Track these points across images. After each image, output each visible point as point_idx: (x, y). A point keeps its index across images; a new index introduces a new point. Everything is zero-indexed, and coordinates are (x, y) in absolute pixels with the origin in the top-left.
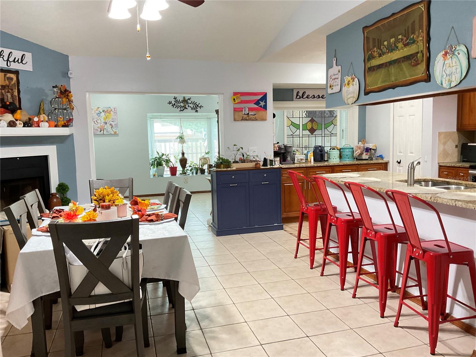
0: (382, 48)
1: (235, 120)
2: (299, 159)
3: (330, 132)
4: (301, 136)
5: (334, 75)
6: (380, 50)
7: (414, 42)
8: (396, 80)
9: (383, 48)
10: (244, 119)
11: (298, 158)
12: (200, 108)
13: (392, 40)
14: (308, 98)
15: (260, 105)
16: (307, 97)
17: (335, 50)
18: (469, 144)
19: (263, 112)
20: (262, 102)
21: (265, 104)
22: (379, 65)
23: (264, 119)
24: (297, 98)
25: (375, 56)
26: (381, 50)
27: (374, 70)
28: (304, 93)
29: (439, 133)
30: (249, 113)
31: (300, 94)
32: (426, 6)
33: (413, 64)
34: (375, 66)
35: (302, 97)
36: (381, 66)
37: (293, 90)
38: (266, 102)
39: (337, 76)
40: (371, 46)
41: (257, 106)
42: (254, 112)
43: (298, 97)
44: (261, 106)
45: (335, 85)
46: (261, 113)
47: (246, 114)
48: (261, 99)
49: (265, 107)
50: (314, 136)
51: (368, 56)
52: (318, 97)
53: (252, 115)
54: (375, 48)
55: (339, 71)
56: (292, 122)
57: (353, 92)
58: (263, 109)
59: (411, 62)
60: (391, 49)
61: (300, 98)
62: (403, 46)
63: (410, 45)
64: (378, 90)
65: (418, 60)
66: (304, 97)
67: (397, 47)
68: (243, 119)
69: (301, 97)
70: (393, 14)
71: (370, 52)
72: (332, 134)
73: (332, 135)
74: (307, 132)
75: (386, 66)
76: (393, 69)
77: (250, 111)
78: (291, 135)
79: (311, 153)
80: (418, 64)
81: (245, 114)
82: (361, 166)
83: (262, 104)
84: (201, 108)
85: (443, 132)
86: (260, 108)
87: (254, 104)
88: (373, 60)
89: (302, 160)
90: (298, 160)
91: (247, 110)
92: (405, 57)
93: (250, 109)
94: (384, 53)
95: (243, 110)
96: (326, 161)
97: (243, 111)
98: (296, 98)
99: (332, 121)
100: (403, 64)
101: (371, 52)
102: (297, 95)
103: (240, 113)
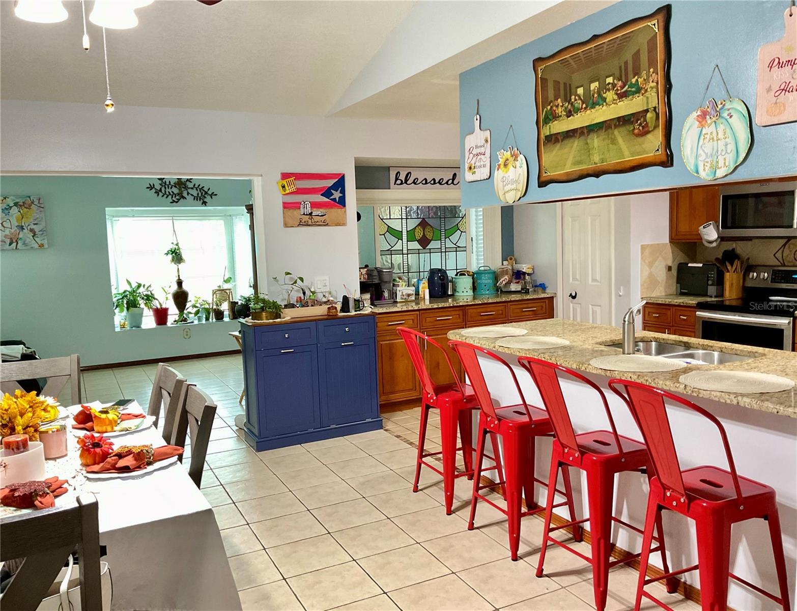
0: (573, 100)
1: (286, 225)
2: (404, 294)
3: (455, 244)
4: (405, 252)
5: (477, 147)
6: (569, 104)
7: (638, 91)
8: (602, 161)
9: (576, 100)
10: (304, 224)
11: (402, 292)
12: (212, 198)
13: (594, 86)
14: (415, 184)
15: (331, 198)
16: (414, 182)
17: (478, 101)
18: (690, 265)
19: (340, 210)
20: (337, 191)
21: (342, 195)
22: (568, 132)
23: (341, 223)
24: (397, 183)
25: (560, 114)
26: (572, 104)
27: (557, 141)
28: (408, 175)
29: (642, 246)
30: (312, 213)
31: (402, 177)
32: (662, 24)
33: (636, 131)
34: (559, 133)
35: (406, 182)
36: (571, 134)
37: (388, 169)
38: (343, 192)
39: (482, 150)
40: (551, 96)
41: (327, 200)
42: (322, 210)
43: (399, 182)
44: (334, 200)
45: (480, 167)
46: (334, 212)
47: (307, 215)
48: (335, 187)
49: (342, 202)
50: (428, 251)
51: (544, 114)
52: (432, 182)
53: (318, 215)
54: (559, 100)
55: (487, 141)
56: (388, 226)
57: (516, 180)
58: (338, 205)
59: (632, 128)
60: (591, 101)
61: (402, 183)
62: (616, 97)
63: (631, 97)
64: (564, 178)
65: (647, 124)
66: (408, 183)
67: (604, 100)
68: (301, 224)
69: (404, 182)
70: (595, 37)
71: (549, 107)
72: (459, 247)
73: (458, 249)
74: (415, 245)
75: (582, 133)
76: (596, 141)
77: (315, 209)
78: (388, 250)
79: (424, 283)
80: (648, 132)
81: (304, 214)
82: (511, 304)
83: (337, 195)
84: (213, 196)
85: (648, 245)
86: (333, 202)
87: (321, 195)
88: (556, 122)
89: (409, 295)
90: (403, 296)
91: (309, 206)
92: (622, 119)
93: (314, 205)
94: (578, 110)
95: (302, 206)
96: (451, 295)
97: (302, 209)
98: (395, 184)
99: (458, 224)
100: (616, 132)
101: (551, 107)
102: (397, 179)
103: (296, 212)
